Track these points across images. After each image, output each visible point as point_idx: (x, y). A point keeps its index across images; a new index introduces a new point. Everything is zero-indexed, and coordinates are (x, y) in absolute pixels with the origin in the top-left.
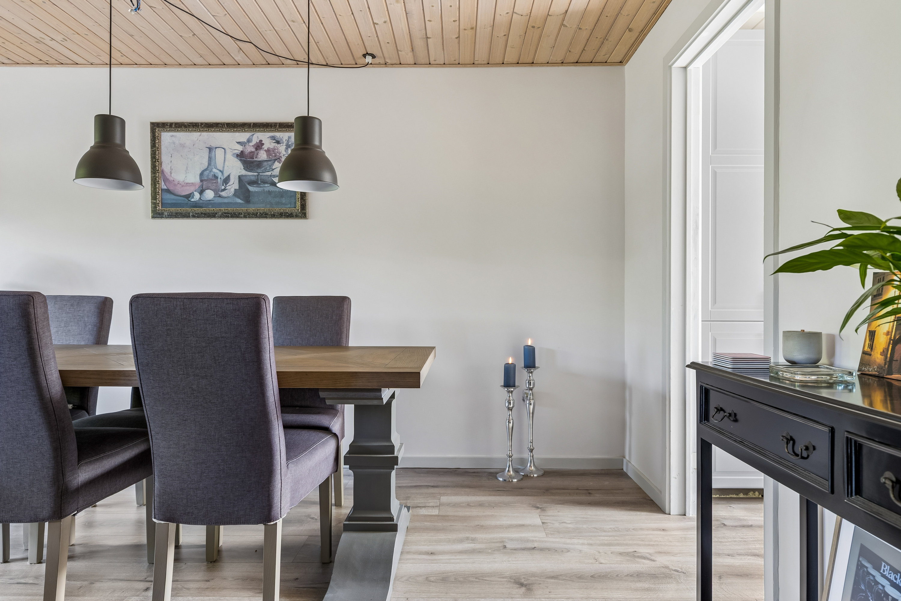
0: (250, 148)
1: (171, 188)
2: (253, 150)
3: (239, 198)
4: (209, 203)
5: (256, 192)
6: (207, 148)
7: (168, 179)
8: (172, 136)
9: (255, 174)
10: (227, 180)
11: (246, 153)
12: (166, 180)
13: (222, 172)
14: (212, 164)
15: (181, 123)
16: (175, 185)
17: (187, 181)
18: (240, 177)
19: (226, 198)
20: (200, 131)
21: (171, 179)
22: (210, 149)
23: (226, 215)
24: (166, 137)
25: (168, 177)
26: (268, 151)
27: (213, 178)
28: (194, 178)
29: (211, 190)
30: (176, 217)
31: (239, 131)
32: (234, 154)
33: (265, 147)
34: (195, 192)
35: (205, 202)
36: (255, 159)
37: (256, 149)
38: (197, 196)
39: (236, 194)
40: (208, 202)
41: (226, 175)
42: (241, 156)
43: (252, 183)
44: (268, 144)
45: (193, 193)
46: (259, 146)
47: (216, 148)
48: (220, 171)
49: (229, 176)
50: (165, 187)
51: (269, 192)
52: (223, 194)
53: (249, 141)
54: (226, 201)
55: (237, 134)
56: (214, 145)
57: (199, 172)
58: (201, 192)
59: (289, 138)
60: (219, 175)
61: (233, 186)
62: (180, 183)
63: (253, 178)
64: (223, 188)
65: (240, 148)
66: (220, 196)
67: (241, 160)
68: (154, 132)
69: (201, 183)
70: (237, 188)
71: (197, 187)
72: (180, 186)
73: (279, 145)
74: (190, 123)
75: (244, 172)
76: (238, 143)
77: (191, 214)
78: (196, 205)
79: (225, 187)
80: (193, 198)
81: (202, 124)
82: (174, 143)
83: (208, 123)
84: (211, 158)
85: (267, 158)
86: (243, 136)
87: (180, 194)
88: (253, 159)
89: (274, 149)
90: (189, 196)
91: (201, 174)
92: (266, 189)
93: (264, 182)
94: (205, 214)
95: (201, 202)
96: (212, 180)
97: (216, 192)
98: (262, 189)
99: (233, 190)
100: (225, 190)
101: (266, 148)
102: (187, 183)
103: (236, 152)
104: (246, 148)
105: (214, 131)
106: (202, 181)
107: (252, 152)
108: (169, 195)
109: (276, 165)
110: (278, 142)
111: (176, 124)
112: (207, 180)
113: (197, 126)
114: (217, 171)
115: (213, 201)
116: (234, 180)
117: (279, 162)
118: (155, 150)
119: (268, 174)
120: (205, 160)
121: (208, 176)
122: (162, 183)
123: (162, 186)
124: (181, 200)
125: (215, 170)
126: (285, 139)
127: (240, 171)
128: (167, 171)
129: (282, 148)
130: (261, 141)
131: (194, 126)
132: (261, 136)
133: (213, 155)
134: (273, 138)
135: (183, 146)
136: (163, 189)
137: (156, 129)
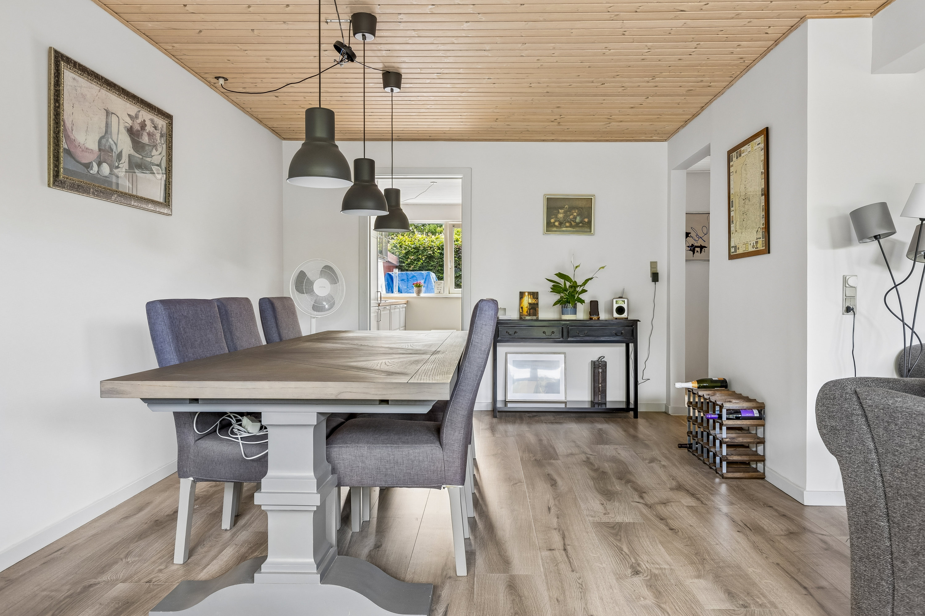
0: (137, 127)
1: (72, 150)
2: (139, 129)
3: (128, 181)
4: (105, 180)
5: (140, 177)
6: (105, 110)
7: (69, 136)
8: (74, 79)
9: (140, 157)
10: (120, 156)
11: (134, 130)
12: (67, 137)
13: (116, 144)
14: (109, 132)
15: (84, 67)
16: (75, 146)
17: (86, 145)
19: (118, 177)
20: (100, 86)
21: (72, 137)
22: (108, 113)
24: (69, 77)
25: (70, 134)
26: (149, 134)
27: (109, 150)
28: (92, 144)
29: (107, 164)
30: (77, 191)
31: (129, 102)
32: (125, 127)
33: (147, 129)
34: (93, 162)
35: (102, 177)
36: (141, 140)
37: (141, 129)
38: (95, 168)
39: (126, 175)
40: (105, 178)
41: (119, 150)
42: (130, 131)
43: (139, 166)
44: (149, 128)
45: (92, 162)
46: (143, 126)
47: (112, 113)
49: (121, 152)
50: (67, 147)
51: (149, 181)
52: (117, 172)
53: (137, 116)
54: (118, 182)
55: (128, 104)
56: (111, 109)
57: (97, 138)
58: (99, 164)
59: (163, 126)
60: (114, 147)
61: (125, 165)
62: (81, 145)
63: (139, 161)
64: (117, 165)
65: (130, 122)
66: (114, 174)
67: (130, 136)
68: (58, 64)
69: (99, 152)
70: (127, 167)
71: (95, 156)
72: (80, 150)
73: (156, 131)
74: (92, 71)
75: (132, 152)
76: (129, 115)
77: (90, 190)
78: (94, 178)
79: (119, 164)
80: (92, 169)
81: (102, 78)
82: (76, 89)
83: (108, 80)
84: (108, 124)
85: (149, 142)
86: (133, 109)
87: (80, 160)
88: (139, 139)
89: (153, 134)
90: (88, 166)
91: (100, 142)
92: (147, 176)
93: (146, 169)
94: (102, 194)
95: (99, 176)
96: (108, 151)
97: (111, 168)
98: (143, 174)
99: (124, 169)
100: (118, 167)
101: (147, 131)
102: (87, 149)
103: (127, 125)
104: (134, 124)
105: (112, 93)
106: (100, 150)
107: (138, 131)
108: (69, 158)
109: (154, 152)
110: (155, 128)
111: (80, 65)
112: (104, 151)
113: (98, 78)
114: (112, 143)
115: (107, 179)
116: (125, 158)
117: (157, 150)
118: (59, 90)
119: (149, 159)
120: (103, 125)
121: (105, 146)
122: (64, 141)
123: (64, 145)
124: (81, 169)
125: (110, 140)
126: (160, 126)
127: (130, 149)
128: (68, 124)
129: (158, 136)
130: (144, 121)
131: (95, 76)
132: (146, 116)
133: (109, 120)
134: (152, 121)
135: (84, 96)
136: (64, 149)
137: (59, 61)
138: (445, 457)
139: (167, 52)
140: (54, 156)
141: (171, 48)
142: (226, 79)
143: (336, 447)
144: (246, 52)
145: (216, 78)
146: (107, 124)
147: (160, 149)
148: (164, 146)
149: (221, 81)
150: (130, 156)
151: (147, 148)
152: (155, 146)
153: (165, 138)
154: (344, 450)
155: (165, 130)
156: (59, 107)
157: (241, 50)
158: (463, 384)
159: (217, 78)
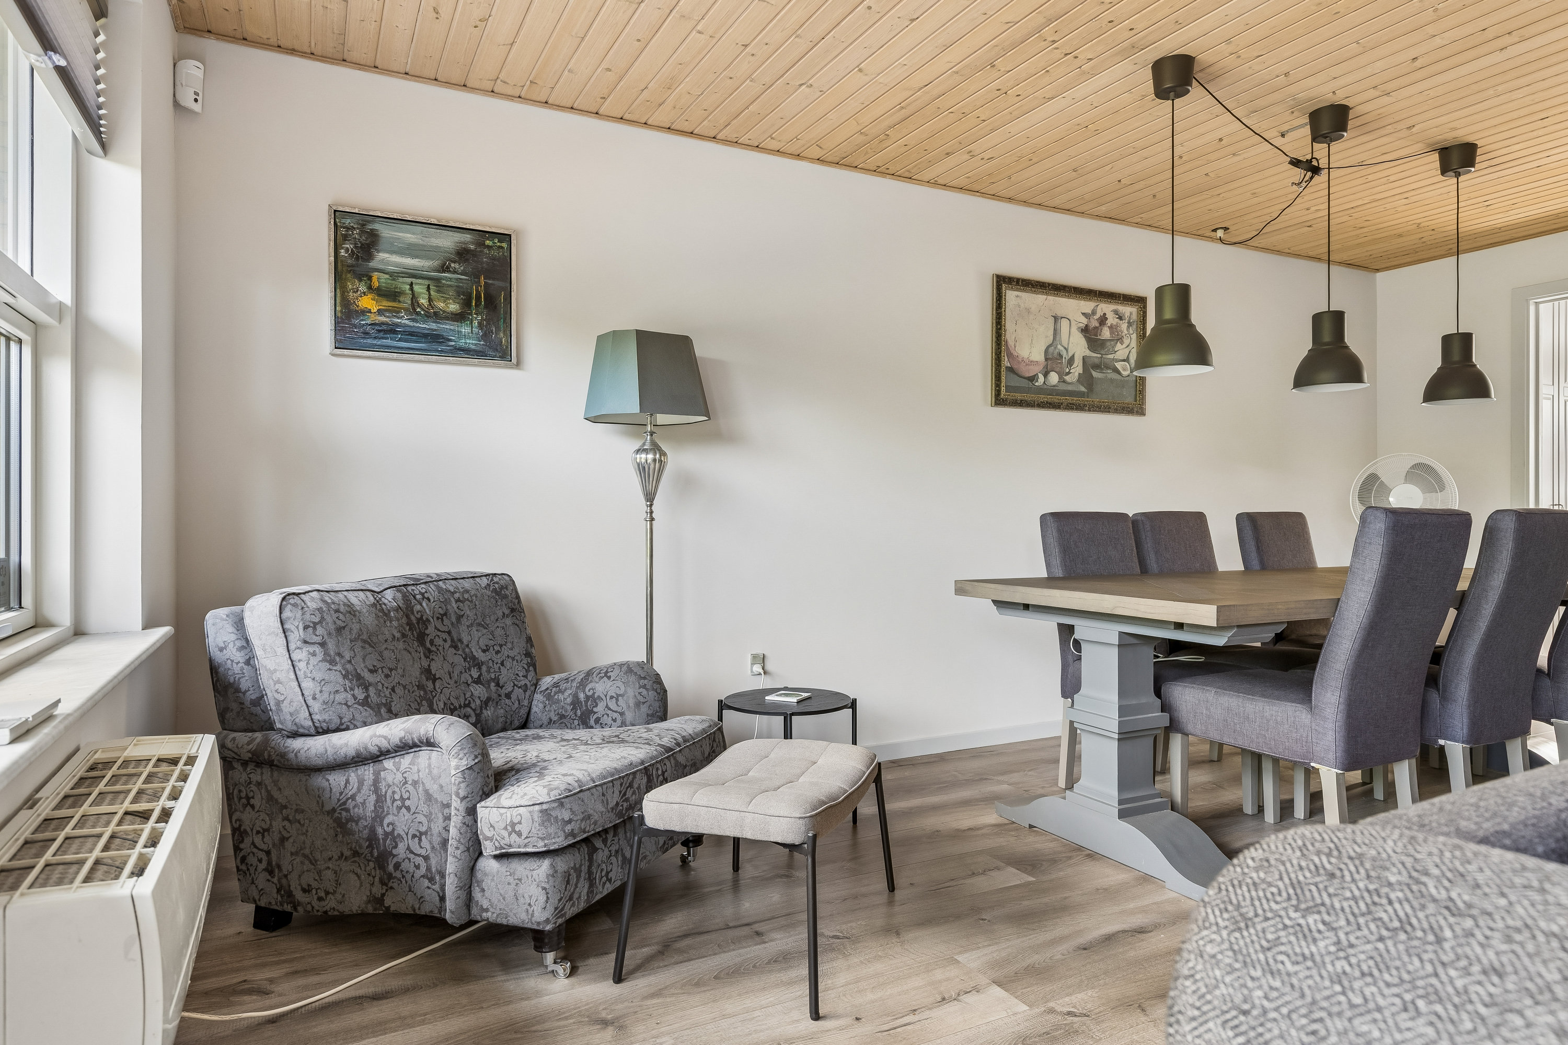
0: (1094, 323)
1: (1015, 367)
2: (1097, 325)
3: (1083, 385)
4: (1053, 391)
5: (1099, 379)
6: (1054, 316)
7: (1012, 354)
8: (1017, 296)
9: (1099, 356)
10: (1071, 361)
11: (1090, 328)
12: (1010, 355)
13: (1066, 349)
14: (1057, 339)
16: (1019, 362)
17: (1031, 359)
18: (1084, 358)
19: (1070, 384)
20: (1047, 294)
21: (1015, 353)
22: (1056, 319)
23: (1071, 407)
24: (1012, 297)
25: (1012, 351)
26: (1111, 327)
27: (1058, 357)
28: (1038, 355)
29: (1055, 372)
30: (1020, 406)
31: (1084, 299)
32: (1079, 328)
33: (1109, 322)
34: (1039, 374)
35: (1049, 387)
36: (1099, 337)
37: (1101, 324)
38: (1041, 379)
39: (1081, 379)
40: (1053, 388)
41: (1070, 355)
42: (1085, 330)
43: (1097, 367)
44: (1112, 320)
45: (1037, 374)
46: (1103, 320)
47: (1062, 318)
48: (1065, 348)
49: (1073, 356)
50: (1009, 365)
51: (1112, 380)
52: (1067, 378)
53: (1094, 312)
54: (1070, 388)
55: (1082, 303)
56: (1059, 314)
57: (1044, 348)
58: (1046, 375)
59: (1131, 314)
60: (1064, 353)
61: (1077, 369)
62: (1024, 360)
63: (1097, 361)
64: (1067, 370)
65: (1084, 321)
66: (1064, 381)
67: (1085, 337)
68: (999, 288)
69: (1046, 362)
70: (1081, 372)
71: (1041, 367)
72: (1024, 364)
73: (1122, 321)
74: (1037, 282)
75: (1088, 353)
76: (1083, 314)
77: (1036, 403)
78: (1040, 390)
79: (1070, 370)
80: (1037, 381)
81: (1049, 284)
82: (1019, 306)
83: (1056, 284)
85: (1111, 336)
86: (1087, 306)
87: (1025, 375)
88: (1097, 337)
89: (1117, 326)
90: (1033, 379)
91: (1046, 351)
92: (1109, 376)
93: (1108, 368)
94: (1050, 404)
95: (1045, 387)
96: (1057, 359)
97: (1061, 375)
98: (1104, 375)
99: (1077, 374)
100: (1069, 373)
101: (1109, 325)
102: (1032, 361)
103: (1081, 325)
104: (1090, 322)
105: (1062, 296)
106: (1046, 359)
107: (1096, 328)
108: (1012, 375)
109: (1119, 346)
110: (1120, 318)
111: (1023, 280)
112: (1051, 359)
113: (1043, 286)
114: (1062, 348)
115: (1056, 388)
116: (1078, 362)
117: (1122, 343)
118: (1001, 313)
119: (1111, 356)
120: (1051, 332)
121: (1053, 353)
122: (1006, 359)
123: (1006, 363)
124: (1025, 383)
125: (1059, 347)
126: (1127, 314)
127: (1084, 350)
128: (1011, 343)
129: (1124, 326)
130: (1105, 314)
131: (1041, 286)
132: (1106, 308)
133: (1058, 327)
134: (1116, 312)
135: (1028, 311)
136: (1006, 367)
137: (1001, 285)
138: (1313, 724)
139: (1138, 225)
140: (996, 376)
141: (1140, 220)
142: (1226, 229)
143: (1181, 686)
144: (1221, 196)
145: (1213, 231)
146: (1055, 330)
147: (1126, 341)
148: (1134, 336)
149: (1220, 233)
150: (1084, 359)
151: (1108, 344)
152: (1120, 339)
153: (1135, 326)
154: (1187, 691)
155: (1134, 317)
156: (1000, 329)
157: (1212, 196)
158: (1338, 626)
159: (1215, 230)
